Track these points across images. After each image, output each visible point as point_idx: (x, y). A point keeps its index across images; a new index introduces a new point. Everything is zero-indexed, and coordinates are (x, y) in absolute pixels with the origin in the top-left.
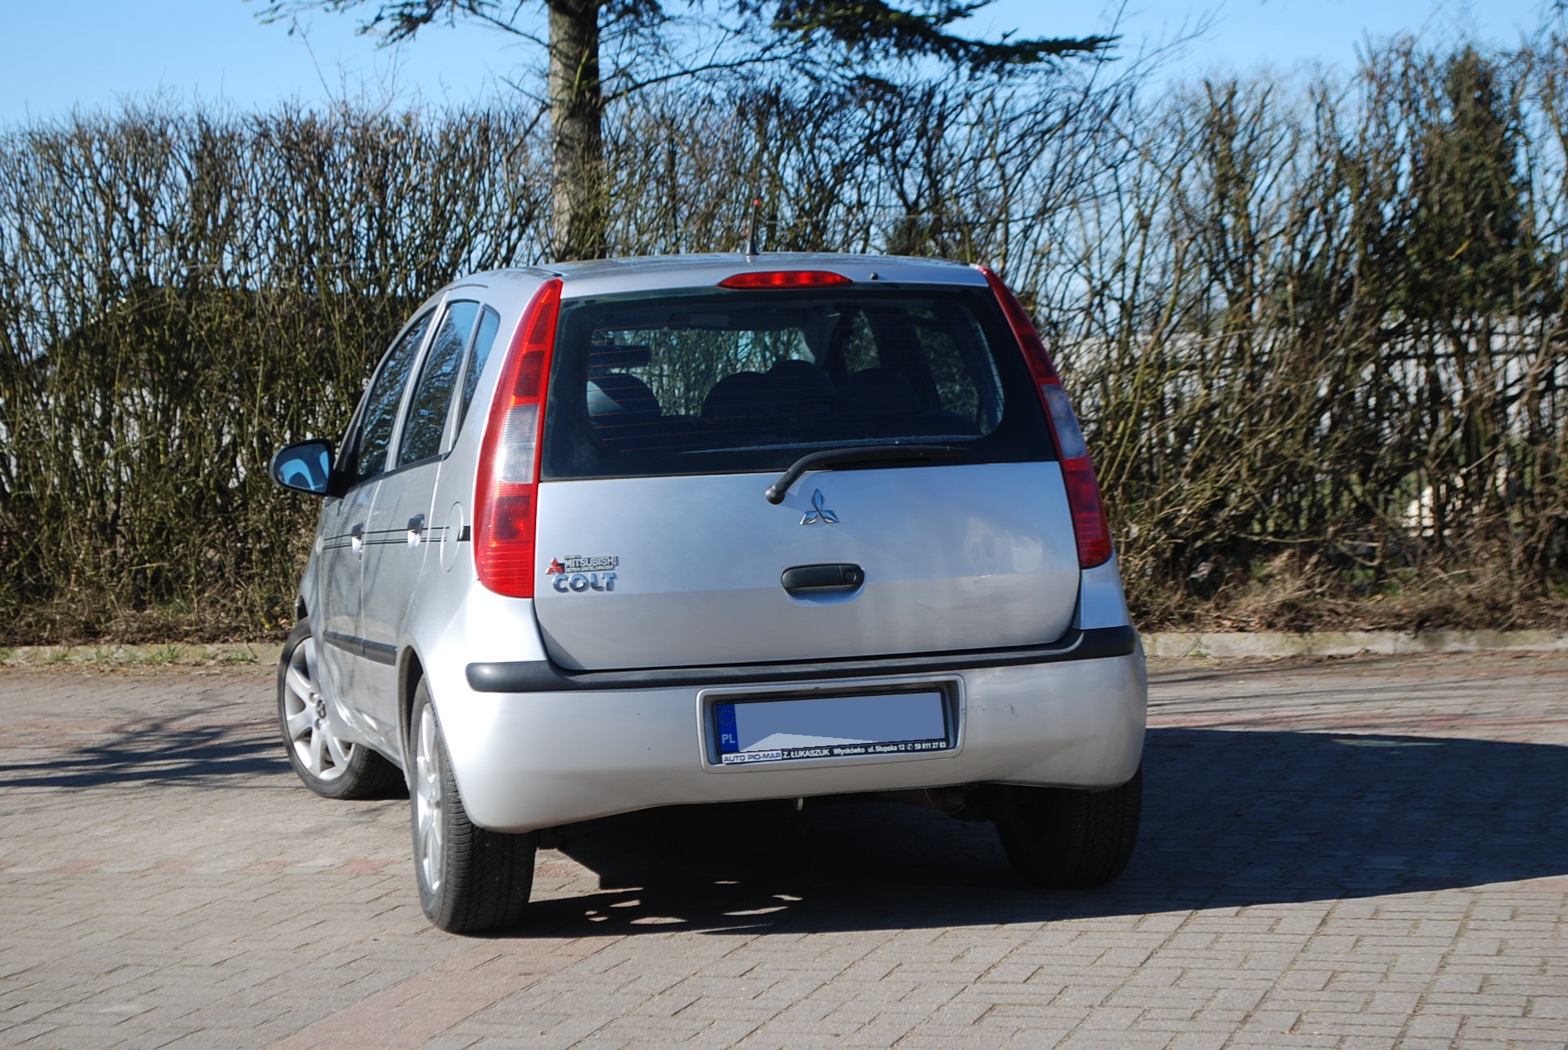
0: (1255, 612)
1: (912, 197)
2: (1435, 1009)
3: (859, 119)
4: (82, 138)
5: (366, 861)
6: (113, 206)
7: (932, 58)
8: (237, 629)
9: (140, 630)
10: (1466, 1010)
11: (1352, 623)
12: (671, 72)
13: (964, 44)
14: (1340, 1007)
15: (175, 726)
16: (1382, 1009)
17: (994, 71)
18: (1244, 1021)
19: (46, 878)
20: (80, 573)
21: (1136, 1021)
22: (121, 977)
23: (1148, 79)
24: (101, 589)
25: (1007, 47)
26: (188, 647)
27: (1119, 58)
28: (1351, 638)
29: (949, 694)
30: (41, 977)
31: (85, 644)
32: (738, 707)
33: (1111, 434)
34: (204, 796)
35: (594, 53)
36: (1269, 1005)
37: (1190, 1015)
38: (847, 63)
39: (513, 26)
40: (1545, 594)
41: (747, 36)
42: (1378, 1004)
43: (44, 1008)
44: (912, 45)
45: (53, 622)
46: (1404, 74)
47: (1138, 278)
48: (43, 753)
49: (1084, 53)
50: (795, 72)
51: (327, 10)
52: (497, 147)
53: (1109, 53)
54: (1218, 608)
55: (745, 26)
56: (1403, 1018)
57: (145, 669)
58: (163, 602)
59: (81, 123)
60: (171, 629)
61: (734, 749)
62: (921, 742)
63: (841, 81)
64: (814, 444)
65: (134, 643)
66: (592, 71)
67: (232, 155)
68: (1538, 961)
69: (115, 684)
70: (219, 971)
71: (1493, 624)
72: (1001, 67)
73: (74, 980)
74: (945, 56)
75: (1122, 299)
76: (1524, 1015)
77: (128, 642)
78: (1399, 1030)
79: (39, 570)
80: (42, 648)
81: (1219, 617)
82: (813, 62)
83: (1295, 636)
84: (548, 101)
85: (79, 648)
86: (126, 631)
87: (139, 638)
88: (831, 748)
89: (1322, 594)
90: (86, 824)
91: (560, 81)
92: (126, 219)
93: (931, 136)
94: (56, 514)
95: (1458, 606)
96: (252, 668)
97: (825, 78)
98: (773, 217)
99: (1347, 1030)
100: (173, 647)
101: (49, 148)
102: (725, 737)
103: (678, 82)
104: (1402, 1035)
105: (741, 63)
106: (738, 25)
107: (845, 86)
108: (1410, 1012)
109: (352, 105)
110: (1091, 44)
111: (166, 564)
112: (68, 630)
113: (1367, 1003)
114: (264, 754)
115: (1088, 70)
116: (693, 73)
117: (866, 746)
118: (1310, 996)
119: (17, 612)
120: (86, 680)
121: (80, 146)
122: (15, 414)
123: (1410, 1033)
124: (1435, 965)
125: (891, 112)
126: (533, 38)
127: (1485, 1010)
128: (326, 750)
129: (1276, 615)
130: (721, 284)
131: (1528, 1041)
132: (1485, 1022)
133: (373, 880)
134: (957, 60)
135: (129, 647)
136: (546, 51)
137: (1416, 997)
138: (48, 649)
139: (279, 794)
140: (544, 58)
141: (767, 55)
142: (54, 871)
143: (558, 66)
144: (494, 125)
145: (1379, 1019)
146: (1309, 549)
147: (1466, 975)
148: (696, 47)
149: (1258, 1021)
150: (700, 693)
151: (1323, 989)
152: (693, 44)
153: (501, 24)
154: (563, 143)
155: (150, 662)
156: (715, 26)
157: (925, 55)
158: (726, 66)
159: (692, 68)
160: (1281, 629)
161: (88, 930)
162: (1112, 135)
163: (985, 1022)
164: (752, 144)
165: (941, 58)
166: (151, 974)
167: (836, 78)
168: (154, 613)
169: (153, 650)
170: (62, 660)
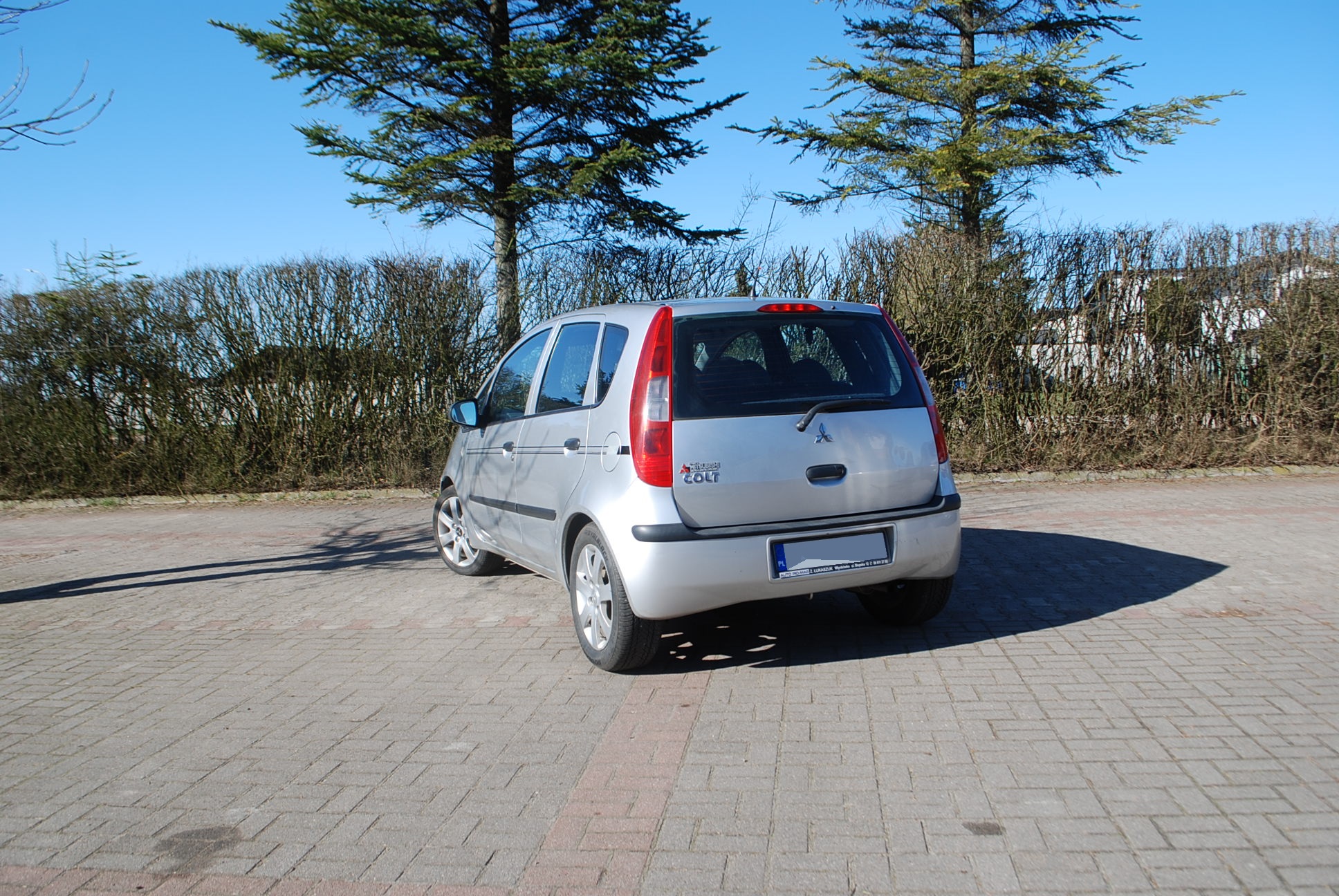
4: (288, 269)
5: (516, 618)
8: (362, 484)
9: (318, 485)
12: (548, 244)
15: (355, 532)
20: (289, 460)
24: (299, 467)
25: (703, 232)
26: (340, 492)
27: (747, 238)
29: (888, 534)
31: (293, 491)
32: (785, 545)
34: (398, 576)
35: (514, 235)
39: (479, 222)
41: (575, 230)
45: (278, 482)
48: (298, 548)
51: (400, 213)
57: (322, 502)
58: (328, 472)
60: (332, 484)
61: (785, 569)
62: (876, 560)
64: (821, 398)
65: (315, 490)
66: (514, 242)
77: (313, 490)
79: (271, 459)
80: (273, 493)
84: (495, 255)
85: (291, 493)
86: (311, 485)
87: (319, 487)
88: (833, 566)
91: (500, 246)
96: (370, 500)
100: (333, 492)
102: (780, 563)
106: (571, 225)
112: (285, 485)
114: (409, 548)
117: (850, 564)
119: (262, 478)
120: (295, 507)
126: (487, 227)
128: (462, 551)
130: (759, 310)
133: (530, 631)
135: (313, 492)
136: (493, 233)
138: (276, 493)
139: (435, 572)
140: (492, 236)
141: (585, 237)
143: (498, 240)
144: (469, 266)
150: (768, 539)
153: (472, 221)
154: (501, 273)
155: (323, 499)
156: (561, 225)
158: (569, 241)
159: (557, 242)
166: (456, 713)
168: (324, 477)
169: (325, 493)
170: (283, 498)
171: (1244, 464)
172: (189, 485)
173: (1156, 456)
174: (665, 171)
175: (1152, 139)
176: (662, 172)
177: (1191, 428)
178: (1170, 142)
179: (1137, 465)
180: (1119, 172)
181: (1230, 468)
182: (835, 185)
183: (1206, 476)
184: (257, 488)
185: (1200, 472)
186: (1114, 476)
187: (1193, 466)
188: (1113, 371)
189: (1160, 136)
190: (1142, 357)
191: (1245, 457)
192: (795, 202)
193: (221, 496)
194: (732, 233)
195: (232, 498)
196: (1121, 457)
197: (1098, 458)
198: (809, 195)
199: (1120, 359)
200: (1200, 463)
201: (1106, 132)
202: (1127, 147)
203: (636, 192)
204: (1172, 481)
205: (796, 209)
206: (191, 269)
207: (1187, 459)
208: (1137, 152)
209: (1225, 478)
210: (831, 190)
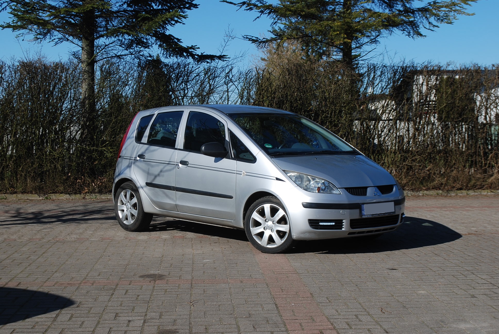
154: (85, 71)
171: (487, 188)
173: (442, 184)
175: (442, 21)
177: (460, 169)
178: (451, 23)
179: (433, 188)
180: (425, 36)
181: (480, 190)
183: (467, 194)
185: (464, 192)
186: (421, 193)
187: (461, 189)
188: (421, 138)
189: (445, 19)
190: (435, 131)
191: (488, 184)
192: (254, 41)
194: (221, 57)
196: (425, 184)
197: (412, 184)
198: (262, 38)
199: (424, 132)
200: (464, 187)
201: (419, 14)
202: (430, 23)
204: (450, 196)
205: (254, 45)
207: (458, 185)
208: (434, 26)
209: (477, 195)
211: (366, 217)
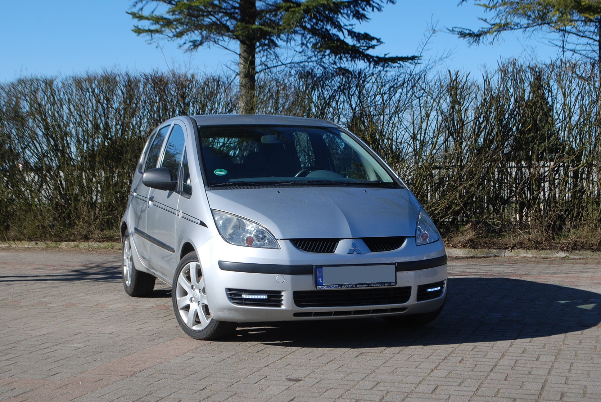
0: (460, 242)
1: (354, 106)
2: (507, 357)
3: (337, 81)
4: (90, 80)
5: (164, 305)
6: (98, 101)
7: (362, 61)
9: (102, 238)
10: (518, 358)
11: (491, 247)
12: (278, 64)
13: (372, 57)
14: (476, 356)
16: (490, 357)
17: (382, 66)
18: (444, 359)
19: (59, 307)
20: (84, 219)
21: (409, 358)
22: (78, 336)
23: (431, 70)
24: (90, 224)
25: (386, 58)
26: (117, 244)
27: (422, 63)
28: (491, 251)
30: (52, 336)
31: (84, 242)
33: (415, 184)
35: (254, 57)
36: (453, 355)
37: (427, 357)
38: (335, 63)
39: (228, 48)
40: (554, 239)
41: (303, 54)
42: (489, 355)
43: (52, 344)
44: (356, 57)
45: (74, 234)
46: (513, 71)
47: (425, 133)
49: (410, 61)
50: (318, 66)
51: (168, 41)
52: (222, 86)
53: (419, 61)
54: (448, 240)
55: (303, 51)
56: (497, 360)
57: (104, 250)
58: (110, 229)
59: (89, 75)
60: (112, 238)
63: (332, 69)
65: (100, 242)
66: (253, 63)
67: (137, 86)
68: (543, 345)
69: (93, 254)
70: (110, 335)
71: (536, 248)
72: (384, 65)
73: (63, 337)
74: (366, 61)
75: (420, 140)
76: (537, 360)
77: (98, 242)
78: (495, 363)
79: (71, 218)
80: (70, 243)
81: (448, 243)
82: (324, 63)
83: (472, 250)
84: (239, 73)
85: (82, 243)
86: (98, 238)
89: (482, 237)
90: (76, 293)
91: (242, 66)
92: (102, 106)
93: (360, 87)
94: (76, 199)
95: (525, 242)
97: (327, 68)
98: (309, 110)
99: (478, 363)
100: (112, 243)
101: (78, 82)
103: (281, 68)
104: (496, 365)
105: (301, 62)
106: (301, 50)
107: (334, 71)
108: (499, 358)
109: (175, 71)
110: (413, 58)
111: (111, 217)
112: (79, 237)
113: (485, 355)
115: (412, 67)
116: (285, 65)
118: (467, 352)
119: (63, 231)
120: (84, 253)
121: (89, 82)
122: (64, 167)
123: (499, 364)
124: (509, 345)
125: (348, 79)
126: (234, 52)
127: (524, 358)
129: (467, 243)
131: (537, 368)
132: (524, 362)
133: (165, 311)
134: (370, 63)
135: (98, 243)
136: (238, 56)
137: (502, 354)
138: (72, 243)
140: (238, 58)
141: (309, 60)
142: (63, 305)
143: (242, 61)
144: (221, 80)
145: (489, 360)
146: (478, 222)
147: (519, 348)
148: (286, 56)
149: (449, 359)
151: (471, 351)
152: (286, 55)
153: (223, 47)
154: (243, 86)
155: (105, 248)
156: (293, 50)
157: (360, 60)
158: (296, 63)
159: (285, 63)
160: (468, 248)
161: (70, 323)
162: (419, 88)
163: (359, 357)
164: (303, 88)
165: (364, 61)
166: (88, 336)
167: (331, 68)
168: (106, 232)
169: (106, 244)
170: (77, 246)
172: (12, 233)
174: (375, 9)
176: (373, 10)
182: (492, 22)
184: (59, 238)
193: (34, 243)
195: (41, 245)
198: (476, 31)
203: (352, 25)
205: (464, 41)
206: (22, 77)
210: (490, 26)
211: (326, 288)
